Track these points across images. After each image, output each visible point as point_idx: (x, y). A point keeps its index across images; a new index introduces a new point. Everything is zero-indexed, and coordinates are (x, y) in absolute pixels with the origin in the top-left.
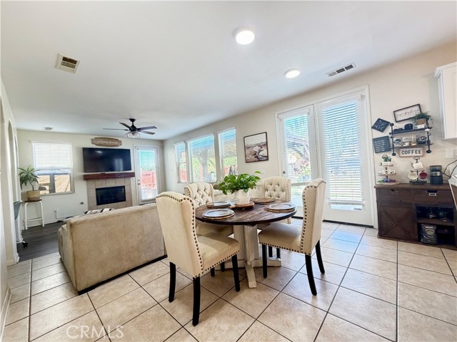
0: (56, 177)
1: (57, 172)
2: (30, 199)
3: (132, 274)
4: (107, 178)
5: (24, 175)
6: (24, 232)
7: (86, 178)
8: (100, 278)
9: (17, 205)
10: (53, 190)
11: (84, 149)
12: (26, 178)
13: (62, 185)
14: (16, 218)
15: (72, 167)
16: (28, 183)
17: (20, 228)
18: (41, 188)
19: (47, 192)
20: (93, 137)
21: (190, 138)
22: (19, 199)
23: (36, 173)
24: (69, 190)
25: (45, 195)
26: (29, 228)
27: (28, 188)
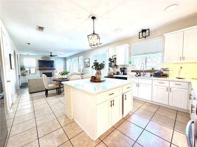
0: (31, 69)
1: (31, 67)
2: (23, 75)
3: (42, 92)
4: (46, 70)
5: (22, 68)
6: (22, 84)
7: (40, 69)
8: (34, 91)
9: (19, 76)
10: (30, 73)
11: (39, 60)
12: (22, 69)
13: (33, 71)
14: (19, 79)
15: (35, 66)
16: (23, 70)
17: (21, 83)
18: (26, 72)
19: (29, 73)
20: (42, 57)
21: (72, 58)
22: (20, 74)
23: (25, 67)
24: (35, 73)
25: (28, 74)
26: (23, 83)
27: (23, 72)
